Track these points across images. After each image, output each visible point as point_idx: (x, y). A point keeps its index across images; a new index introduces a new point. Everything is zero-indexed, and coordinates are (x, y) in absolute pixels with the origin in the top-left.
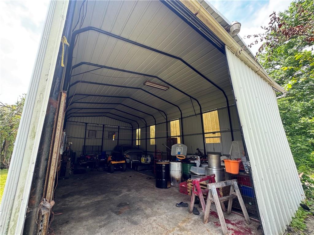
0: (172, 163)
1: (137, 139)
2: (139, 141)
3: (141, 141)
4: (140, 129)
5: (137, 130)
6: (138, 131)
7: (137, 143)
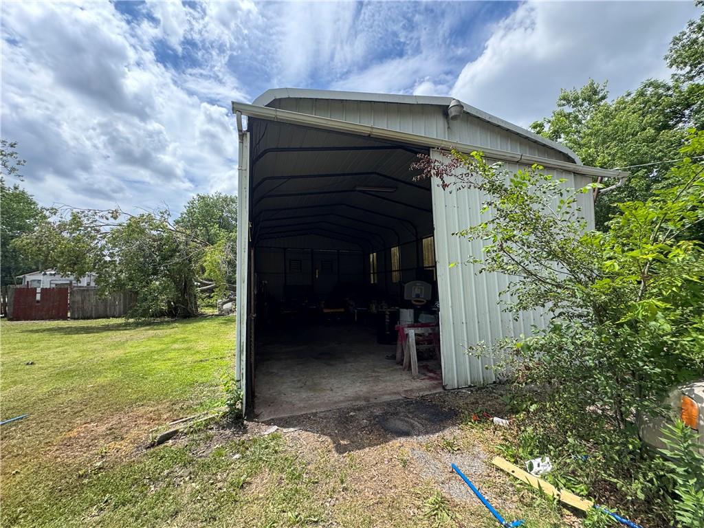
0: (401, 310)
1: (372, 272)
2: (376, 275)
3: (378, 275)
4: (375, 254)
5: (371, 256)
6: (373, 257)
7: (373, 279)
